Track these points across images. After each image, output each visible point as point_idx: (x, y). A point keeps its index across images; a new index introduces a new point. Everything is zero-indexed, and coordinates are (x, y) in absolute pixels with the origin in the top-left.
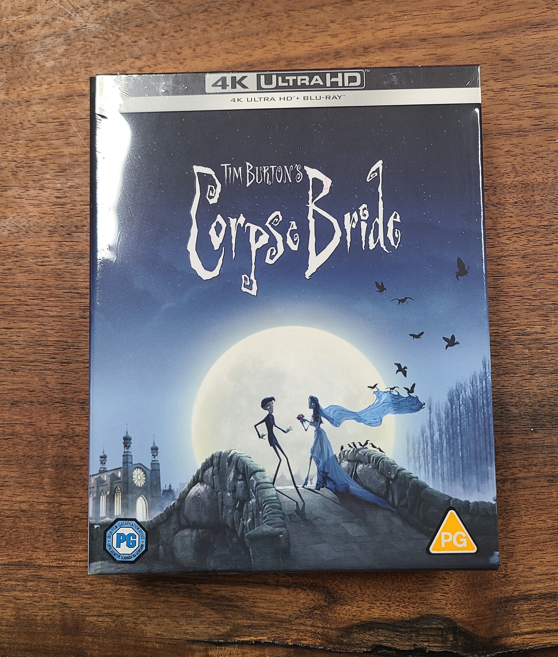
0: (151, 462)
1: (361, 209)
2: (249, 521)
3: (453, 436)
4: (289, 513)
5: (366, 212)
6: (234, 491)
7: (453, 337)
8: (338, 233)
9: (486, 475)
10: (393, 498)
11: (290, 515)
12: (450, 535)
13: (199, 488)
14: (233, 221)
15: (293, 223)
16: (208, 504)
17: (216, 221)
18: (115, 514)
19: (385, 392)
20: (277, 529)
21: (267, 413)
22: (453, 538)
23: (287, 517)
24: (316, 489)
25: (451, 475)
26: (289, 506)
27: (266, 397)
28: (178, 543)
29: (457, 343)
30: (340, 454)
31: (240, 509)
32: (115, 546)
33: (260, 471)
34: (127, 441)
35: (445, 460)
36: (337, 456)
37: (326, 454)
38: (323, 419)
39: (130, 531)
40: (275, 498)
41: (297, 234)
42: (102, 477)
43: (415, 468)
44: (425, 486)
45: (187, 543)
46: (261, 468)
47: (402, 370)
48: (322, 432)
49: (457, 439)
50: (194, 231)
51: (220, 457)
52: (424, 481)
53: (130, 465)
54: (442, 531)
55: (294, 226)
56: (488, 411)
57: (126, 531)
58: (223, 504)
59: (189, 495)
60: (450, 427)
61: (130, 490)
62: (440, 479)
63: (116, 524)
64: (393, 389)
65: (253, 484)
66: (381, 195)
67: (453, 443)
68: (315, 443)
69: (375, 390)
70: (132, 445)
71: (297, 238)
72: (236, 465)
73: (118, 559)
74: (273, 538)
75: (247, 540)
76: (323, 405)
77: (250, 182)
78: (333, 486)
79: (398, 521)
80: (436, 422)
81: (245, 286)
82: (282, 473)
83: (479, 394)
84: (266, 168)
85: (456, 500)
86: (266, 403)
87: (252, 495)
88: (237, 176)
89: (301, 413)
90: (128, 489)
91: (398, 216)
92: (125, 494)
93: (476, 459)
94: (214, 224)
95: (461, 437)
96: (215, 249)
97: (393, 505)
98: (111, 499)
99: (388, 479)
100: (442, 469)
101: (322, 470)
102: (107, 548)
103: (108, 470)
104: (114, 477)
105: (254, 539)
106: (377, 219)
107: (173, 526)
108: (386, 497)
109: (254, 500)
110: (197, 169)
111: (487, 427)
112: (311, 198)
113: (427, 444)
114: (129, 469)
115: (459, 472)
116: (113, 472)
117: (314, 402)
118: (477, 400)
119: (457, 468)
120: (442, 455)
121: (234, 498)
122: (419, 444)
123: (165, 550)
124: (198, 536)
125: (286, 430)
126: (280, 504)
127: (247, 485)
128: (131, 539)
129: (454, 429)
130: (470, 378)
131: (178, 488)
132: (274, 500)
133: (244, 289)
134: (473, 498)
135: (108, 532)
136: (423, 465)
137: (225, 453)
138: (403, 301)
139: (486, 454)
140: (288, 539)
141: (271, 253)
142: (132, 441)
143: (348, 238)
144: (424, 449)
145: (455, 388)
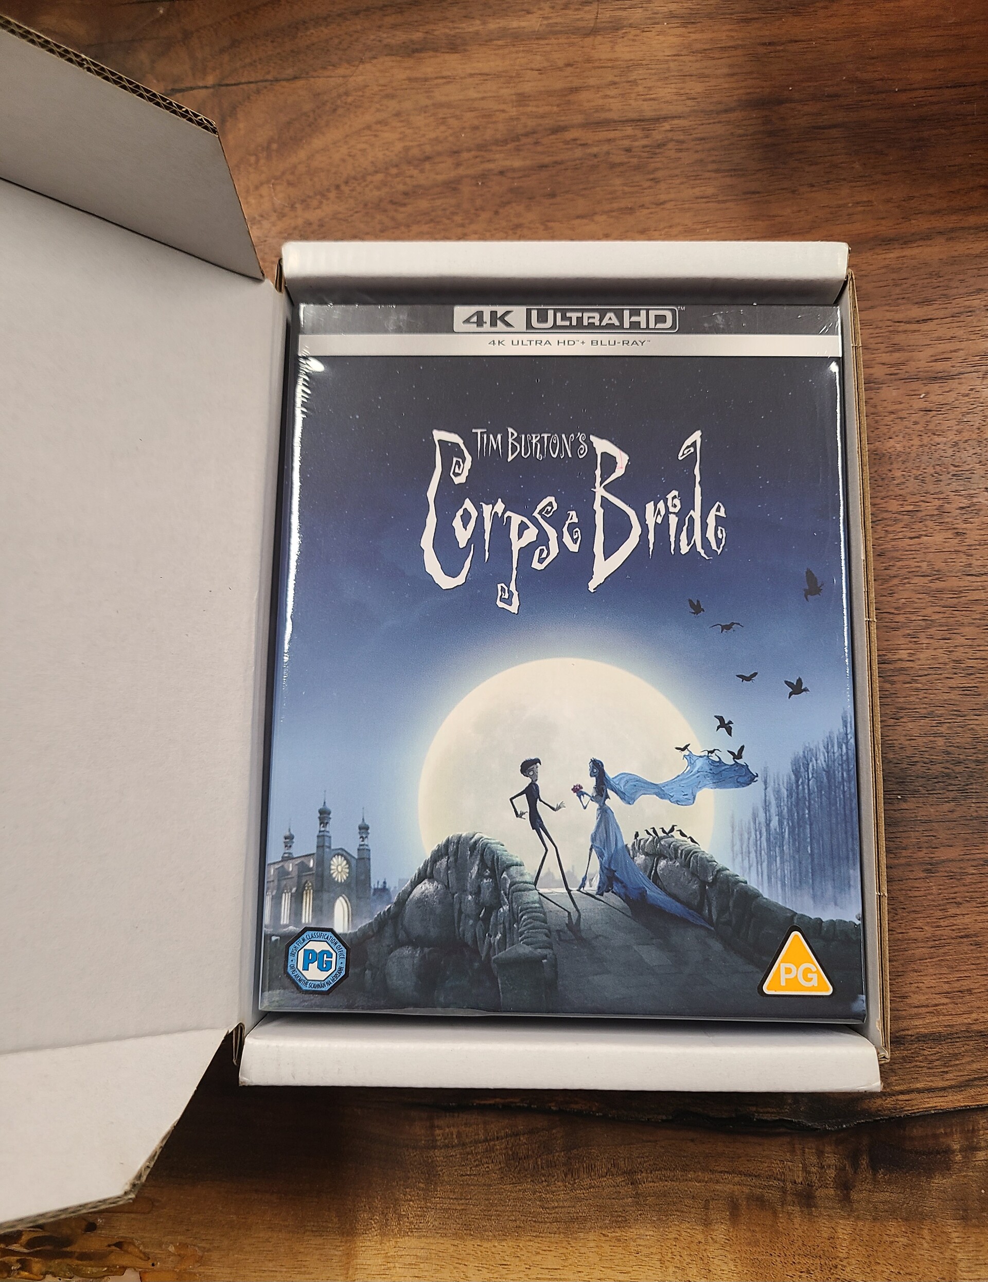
0: (358, 846)
1: (670, 496)
2: (498, 937)
3: (798, 823)
4: (558, 928)
5: (677, 502)
6: (478, 892)
7: (799, 681)
8: (636, 530)
9: (846, 882)
10: (710, 911)
11: (558, 931)
12: (794, 968)
13: (426, 887)
14: (487, 509)
15: (573, 513)
16: (438, 911)
17: (463, 507)
18: (303, 921)
19: (701, 757)
20: (539, 950)
21: (528, 781)
22: (797, 972)
23: (554, 934)
24: (597, 894)
25: (795, 880)
26: (556, 917)
27: (528, 758)
28: (393, 968)
29: (806, 690)
30: (634, 844)
31: (486, 919)
32: (301, 969)
33: (517, 865)
34: (324, 815)
35: (786, 857)
36: (630, 846)
37: (613, 843)
38: (610, 792)
39: (324, 946)
40: (537, 905)
41: (577, 529)
42: (286, 867)
43: (742, 868)
44: (757, 895)
45: (406, 966)
46: (518, 860)
47: (725, 725)
48: (609, 811)
49: (805, 828)
50: (432, 520)
51: (458, 842)
52: (756, 887)
53: (327, 850)
54: (782, 962)
55: (573, 517)
56: (850, 788)
57: (318, 946)
58: (460, 912)
59: (411, 897)
60: (794, 809)
61: (325, 887)
62: (779, 885)
63: (304, 936)
64: (712, 752)
65: (505, 884)
66: (698, 479)
67: (799, 835)
68: (598, 826)
69: (686, 752)
70: (331, 822)
71: (578, 534)
72: (482, 855)
73: (304, 988)
74: (533, 963)
75: (494, 966)
76: (611, 772)
77: (512, 454)
78: (622, 891)
79: (717, 946)
80: (773, 802)
81: (502, 600)
82: (549, 869)
83: (836, 764)
84: (536, 437)
85: (803, 916)
86: (528, 767)
87: (504, 901)
88: (495, 447)
89: (579, 783)
90: (322, 885)
91: (722, 509)
92: (318, 891)
93: (832, 858)
94: (461, 512)
95: (811, 825)
96: (461, 547)
97: (709, 921)
98: (298, 899)
99: (704, 883)
100: (783, 870)
101: (607, 866)
102: (290, 971)
103: (295, 856)
104: (303, 868)
105: (506, 964)
106: (692, 511)
107: (387, 941)
108: (699, 909)
109: (506, 908)
110: (439, 435)
111: (848, 812)
112: (598, 479)
113: (760, 833)
114: (326, 856)
115: (806, 876)
116: (302, 859)
117: (597, 768)
118: (834, 772)
119: (804, 870)
120: (782, 851)
121: (477, 904)
122: (749, 833)
123: (373, 977)
124: (423, 958)
125: (555, 807)
126: (545, 914)
127: (496, 884)
128: (325, 959)
129: (801, 814)
130: (823, 741)
131: (396, 887)
132: (536, 908)
133: (500, 604)
134: (828, 915)
135: (292, 947)
136: (755, 864)
137: (466, 838)
138: (728, 627)
139: (847, 850)
140: (554, 965)
141: (540, 555)
142: (331, 816)
143: (651, 537)
144: (756, 841)
145: (801, 754)
